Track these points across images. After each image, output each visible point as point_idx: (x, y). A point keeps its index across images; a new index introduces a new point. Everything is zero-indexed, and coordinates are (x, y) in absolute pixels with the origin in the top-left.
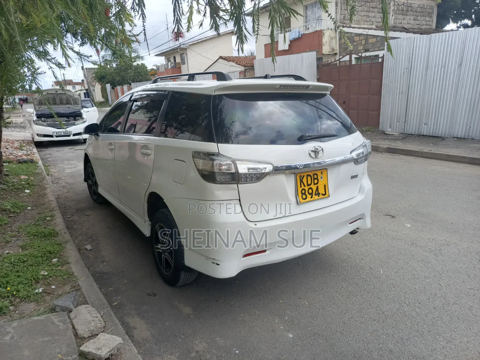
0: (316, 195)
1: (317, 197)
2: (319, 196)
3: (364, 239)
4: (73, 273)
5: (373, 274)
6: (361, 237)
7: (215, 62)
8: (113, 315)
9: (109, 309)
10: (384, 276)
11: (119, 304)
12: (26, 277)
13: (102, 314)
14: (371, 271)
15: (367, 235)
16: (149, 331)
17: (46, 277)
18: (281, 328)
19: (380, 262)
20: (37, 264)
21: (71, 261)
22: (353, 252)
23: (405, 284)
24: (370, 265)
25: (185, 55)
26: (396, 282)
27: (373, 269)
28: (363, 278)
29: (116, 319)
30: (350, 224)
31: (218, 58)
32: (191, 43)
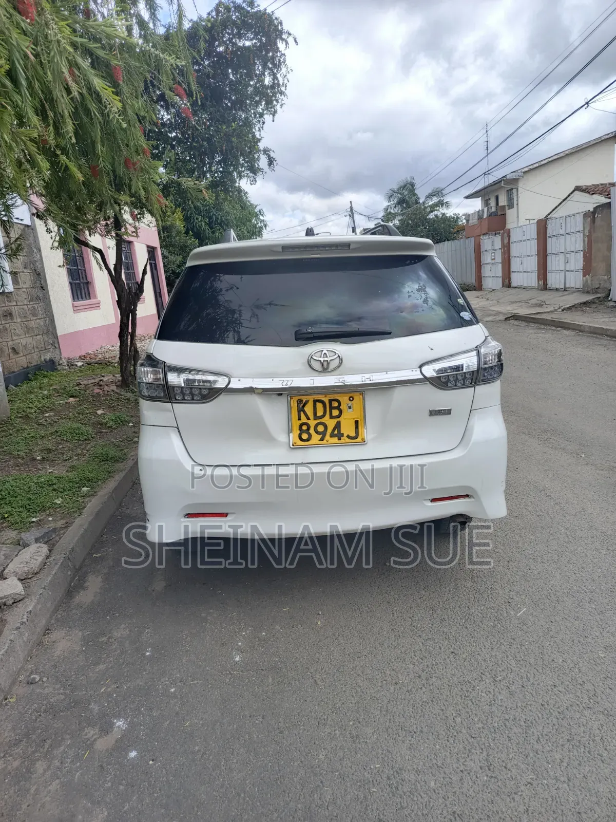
0: (332, 436)
1: (335, 440)
2: (339, 439)
3: (567, 550)
4: (84, 508)
5: (499, 614)
6: (565, 544)
7: (567, 198)
8: (59, 564)
9: (64, 556)
10: (516, 621)
11: (100, 557)
12: (36, 501)
13: (51, 559)
14: (504, 607)
15: (584, 544)
16: (95, 596)
17: (57, 506)
18: (240, 644)
19: (544, 596)
20: (64, 490)
21: (99, 494)
22: (511, 567)
23: (541, 647)
24: (515, 597)
25: (514, 191)
26: (527, 638)
27: (513, 604)
28: (471, 613)
29: (56, 568)
30: (431, 501)
31: (572, 191)
32: (526, 169)
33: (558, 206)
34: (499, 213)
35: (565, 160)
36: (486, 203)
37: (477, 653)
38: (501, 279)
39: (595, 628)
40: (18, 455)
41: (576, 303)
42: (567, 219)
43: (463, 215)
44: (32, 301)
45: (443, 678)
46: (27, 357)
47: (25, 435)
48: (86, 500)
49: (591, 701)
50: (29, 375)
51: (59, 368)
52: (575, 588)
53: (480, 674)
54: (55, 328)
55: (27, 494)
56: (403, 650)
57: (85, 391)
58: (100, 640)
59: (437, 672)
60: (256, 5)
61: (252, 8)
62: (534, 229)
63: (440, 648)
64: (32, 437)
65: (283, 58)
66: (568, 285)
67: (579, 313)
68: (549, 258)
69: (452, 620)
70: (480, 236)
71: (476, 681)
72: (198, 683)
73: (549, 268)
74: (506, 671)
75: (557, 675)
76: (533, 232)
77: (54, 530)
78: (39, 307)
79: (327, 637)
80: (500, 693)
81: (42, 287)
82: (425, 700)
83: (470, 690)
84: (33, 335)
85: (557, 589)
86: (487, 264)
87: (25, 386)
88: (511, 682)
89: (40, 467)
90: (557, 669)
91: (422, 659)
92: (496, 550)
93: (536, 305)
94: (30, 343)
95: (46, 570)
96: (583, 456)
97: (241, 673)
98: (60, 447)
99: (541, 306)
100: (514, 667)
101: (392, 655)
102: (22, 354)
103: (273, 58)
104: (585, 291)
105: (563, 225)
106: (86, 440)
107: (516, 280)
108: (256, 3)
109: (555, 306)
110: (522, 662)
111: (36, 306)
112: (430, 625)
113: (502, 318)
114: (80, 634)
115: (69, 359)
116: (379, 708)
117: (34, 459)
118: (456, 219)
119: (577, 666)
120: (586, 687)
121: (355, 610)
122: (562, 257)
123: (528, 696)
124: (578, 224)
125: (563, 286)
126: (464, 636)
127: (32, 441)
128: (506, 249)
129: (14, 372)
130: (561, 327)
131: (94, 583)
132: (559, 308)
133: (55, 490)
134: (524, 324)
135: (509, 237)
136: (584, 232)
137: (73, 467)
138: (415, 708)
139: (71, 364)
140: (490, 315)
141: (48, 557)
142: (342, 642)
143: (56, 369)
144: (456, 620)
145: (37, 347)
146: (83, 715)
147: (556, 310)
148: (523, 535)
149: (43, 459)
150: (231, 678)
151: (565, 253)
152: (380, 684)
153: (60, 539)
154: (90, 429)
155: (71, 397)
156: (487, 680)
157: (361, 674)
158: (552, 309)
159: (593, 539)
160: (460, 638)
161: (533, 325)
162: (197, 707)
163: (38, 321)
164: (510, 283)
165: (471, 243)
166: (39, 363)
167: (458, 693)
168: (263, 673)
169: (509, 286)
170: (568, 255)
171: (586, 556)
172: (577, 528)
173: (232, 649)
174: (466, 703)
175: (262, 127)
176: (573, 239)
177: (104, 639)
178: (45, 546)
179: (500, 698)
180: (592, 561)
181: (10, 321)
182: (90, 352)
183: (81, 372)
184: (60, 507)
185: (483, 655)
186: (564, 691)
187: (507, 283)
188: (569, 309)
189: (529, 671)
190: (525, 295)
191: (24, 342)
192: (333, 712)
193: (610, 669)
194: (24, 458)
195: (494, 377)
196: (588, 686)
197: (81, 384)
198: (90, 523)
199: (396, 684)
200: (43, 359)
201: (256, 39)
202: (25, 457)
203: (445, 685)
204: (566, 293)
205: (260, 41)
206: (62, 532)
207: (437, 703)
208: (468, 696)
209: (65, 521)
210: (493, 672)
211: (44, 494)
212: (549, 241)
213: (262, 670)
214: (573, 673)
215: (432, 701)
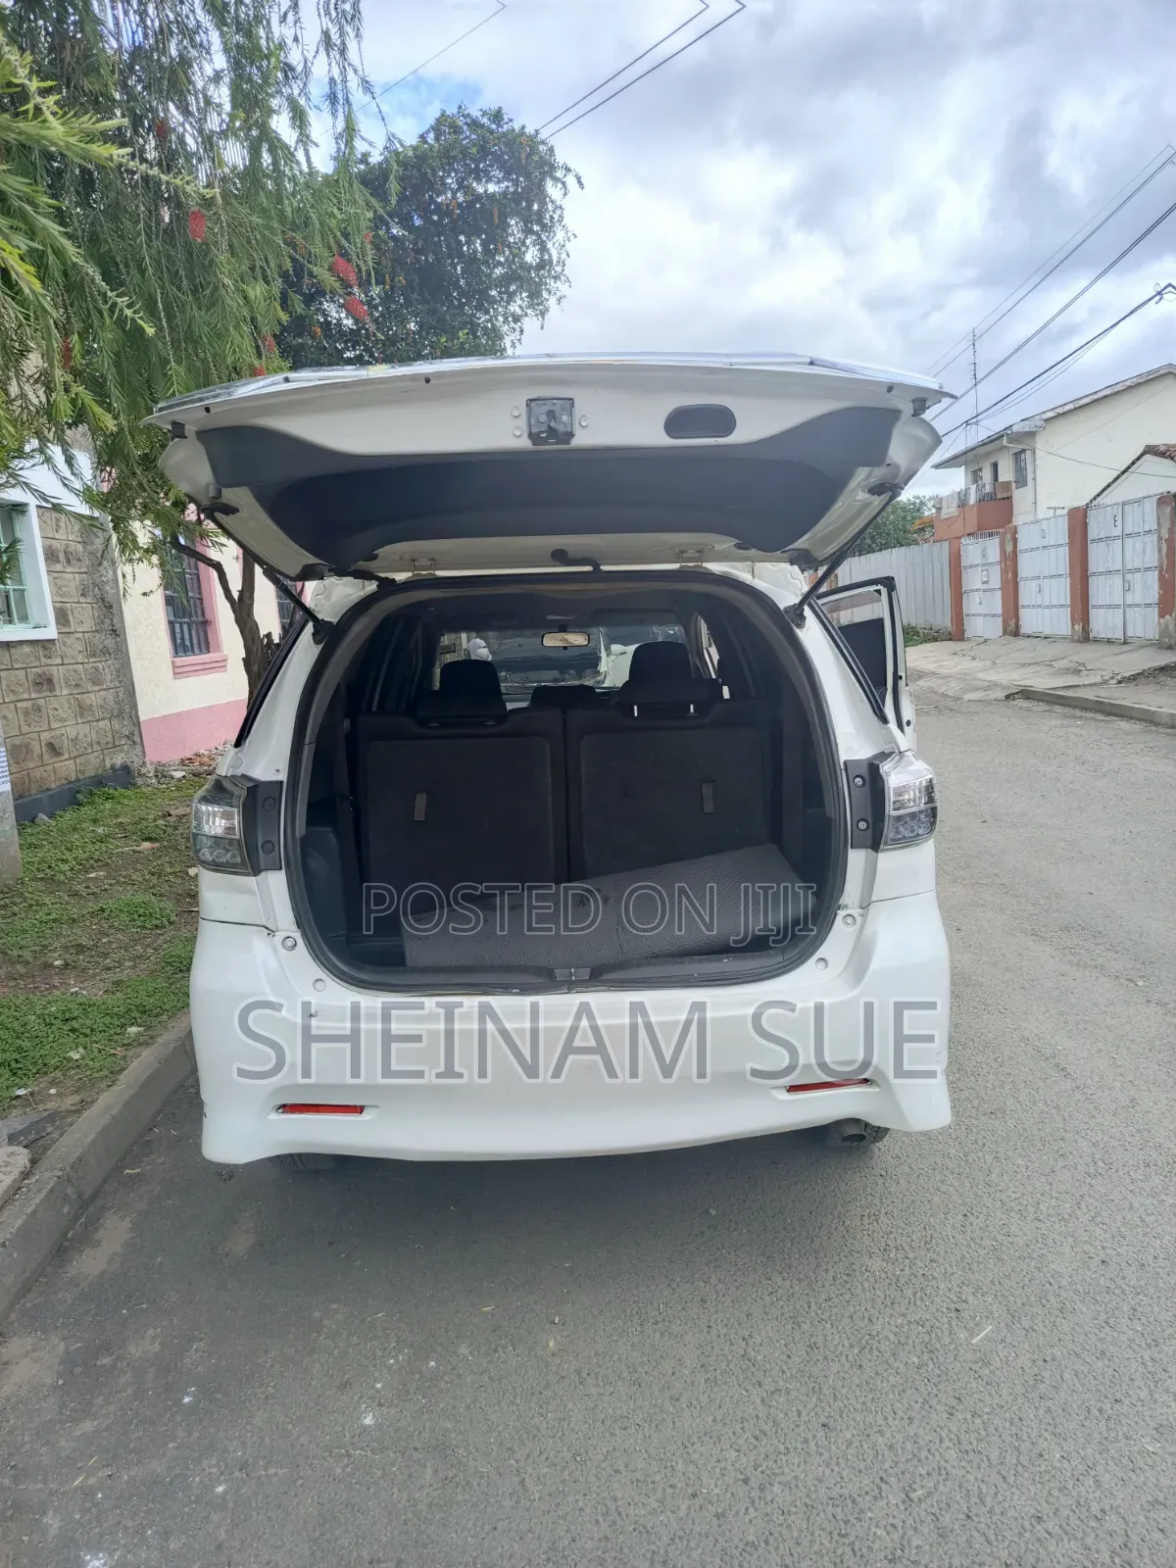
3: (1092, 1193)
4: (123, 1069)
5: (933, 1335)
6: (1089, 1180)
7: (1129, 468)
8: (45, 1191)
9: (60, 1174)
10: (969, 1356)
11: (138, 1174)
12: (32, 1054)
13: (33, 1180)
14: (945, 1320)
15: (1129, 1180)
16: (109, 1262)
17: (70, 1065)
18: (379, 1386)
19: (1033, 1298)
20: (92, 1030)
21: (160, 1040)
22: (969, 1229)
23: (1016, 1420)
24: (971, 1299)
25: (1028, 453)
26: (987, 1398)
27: (965, 1314)
28: (874, 1333)
29: (37, 1201)
30: (788, 1091)
31: (1139, 453)
32: (1050, 414)
33: (1113, 482)
34: (999, 496)
35: (1126, 398)
36: (976, 476)
37: (875, 1429)
38: (1001, 619)
39: (1139, 1382)
40: (19, 956)
41: (1146, 668)
42: (1126, 507)
43: (930, 500)
44: (94, 656)
45: (797, 1487)
46: (78, 761)
47: (41, 915)
48: (130, 1053)
49: (1116, 1560)
50: (78, 796)
51: (139, 781)
52: (1102, 1281)
53: (878, 1481)
54: (134, 706)
55: (18, 1037)
56: (719, 1415)
57: (176, 828)
58: (98, 1363)
59: (786, 1470)
60: (506, 120)
61: (499, 126)
62: (1063, 526)
63: (799, 1414)
64: (55, 921)
65: (558, 212)
66: (1130, 633)
67: (1152, 688)
68: (1093, 581)
69: (832, 1349)
70: (960, 538)
71: (867, 1498)
72: (276, 1474)
73: (1093, 601)
74: (935, 1475)
75: (1045, 1493)
76: (1060, 533)
77: (52, 1117)
78: (107, 668)
79: (563, 1378)
80: (916, 1529)
81: (114, 631)
82: (751, 1538)
83: (852, 1520)
84: (90, 718)
85: (1064, 1283)
86: (972, 591)
87: (67, 816)
88: (943, 1505)
89: (56, 981)
90: (1047, 1477)
91: (756, 1438)
92: (943, 1188)
93: (1068, 671)
94: (85, 736)
95: (17, 1203)
96: (1140, 983)
97: (369, 1454)
98: (104, 940)
99: (1077, 672)
100: (953, 1467)
101: (694, 1425)
102: (66, 756)
103: (540, 215)
104: (1165, 644)
105: (1119, 519)
106: (157, 927)
107: (1030, 621)
108: (505, 117)
109: (1104, 673)
110: (971, 1453)
111: (100, 665)
112: (784, 1358)
113: (1001, 695)
114: (62, 1346)
115: (159, 764)
116: (649, 1556)
117: (48, 966)
118: (917, 507)
119: (1092, 1473)
120: (1107, 1526)
121: (632, 1314)
122: (1118, 580)
123: (978, 1539)
124: (1148, 517)
125: (1119, 635)
126: (854, 1387)
127: (51, 928)
128: (1010, 563)
129: (48, 790)
130: (1115, 715)
131: (115, 1232)
132: (1112, 678)
133: (73, 1030)
134: (1043, 706)
135: (1015, 541)
136: (1159, 533)
137: (117, 983)
138: (727, 1558)
139: (162, 774)
140: (977, 689)
141: (25, 1175)
142: (594, 1390)
143: (134, 785)
144: (840, 1348)
145: (98, 743)
146: (25, 1538)
147: (1106, 682)
148: (1001, 1155)
149: (67, 965)
150: (347, 1466)
151: (1124, 571)
152: (659, 1493)
153: (61, 1135)
154: (168, 905)
155: (146, 840)
156: (891, 1497)
157: (622, 1469)
158: (1098, 679)
159: (1148, 1170)
160: (844, 1391)
161: (1058, 709)
162: (264, 1533)
163: (103, 693)
164: (1017, 627)
165: (942, 551)
166: (100, 771)
167: (826, 1524)
168: (416, 1456)
169: (1016, 633)
170: (1129, 577)
171: (1131, 1207)
172: (1116, 1143)
173: (361, 1397)
174: (839, 1552)
175: (519, 340)
176: (1139, 546)
177: (106, 1361)
178: (25, 1151)
179: (915, 1542)
180: (1143, 1221)
181: (48, 694)
182: (202, 751)
183: (179, 789)
184: (78, 1067)
185: (888, 1435)
186: (1060, 1532)
187: (1012, 628)
188: (1133, 679)
189: (986, 1479)
190: (1046, 651)
191: (72, 732)
192: (548, 1560)
193: (1165, 1482)
194: (28, 963)
195: (918, 835)
196: (1113, 1522)
197: (170, 815)
198: (127, 1104)
199: (694, 1495)
200: (108, 765)
201: (509, 180)
202: (31, 960)
203: (798, 1503)
204: (1126, 648)
205: (516, 183)
206: (69, 1120)
207: (777, 1548)
208: (846, 1536)
209: (79, 1098)
210: (907, 1475)
211: (51, 1039)
212: (1093, 549)
213: (415, 1449)
214: (1082, 1489)
215: (767, 1543)
